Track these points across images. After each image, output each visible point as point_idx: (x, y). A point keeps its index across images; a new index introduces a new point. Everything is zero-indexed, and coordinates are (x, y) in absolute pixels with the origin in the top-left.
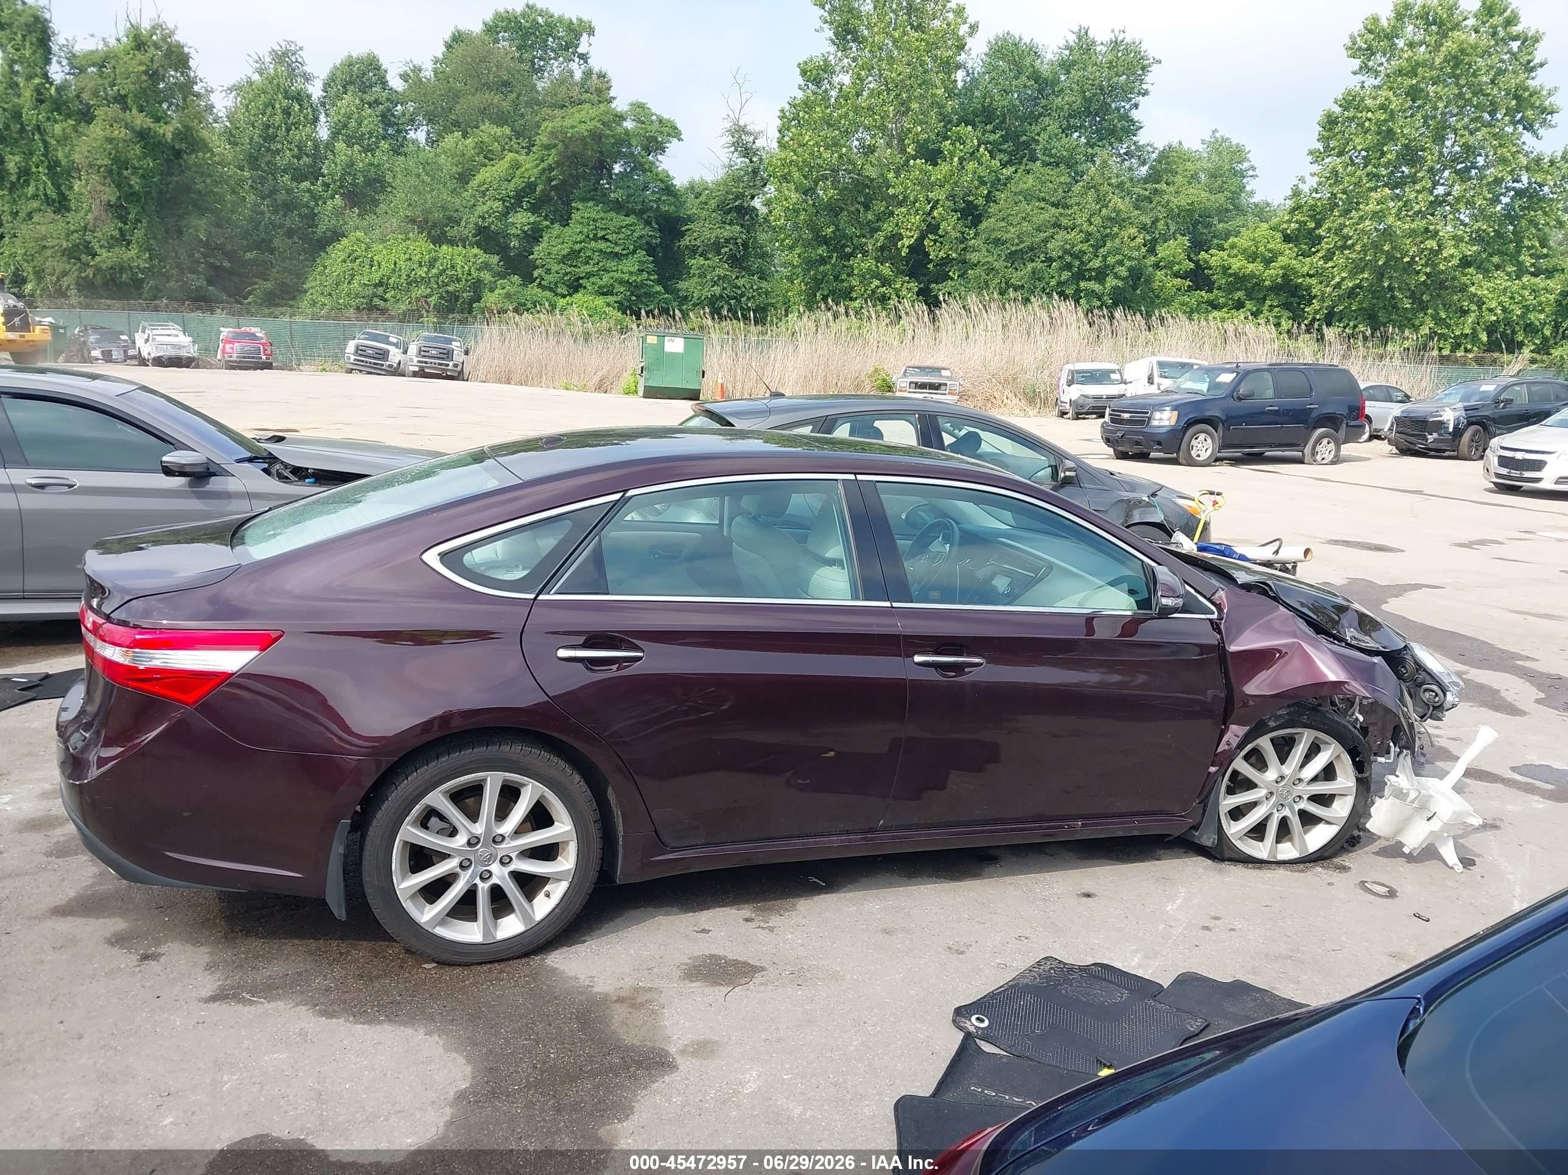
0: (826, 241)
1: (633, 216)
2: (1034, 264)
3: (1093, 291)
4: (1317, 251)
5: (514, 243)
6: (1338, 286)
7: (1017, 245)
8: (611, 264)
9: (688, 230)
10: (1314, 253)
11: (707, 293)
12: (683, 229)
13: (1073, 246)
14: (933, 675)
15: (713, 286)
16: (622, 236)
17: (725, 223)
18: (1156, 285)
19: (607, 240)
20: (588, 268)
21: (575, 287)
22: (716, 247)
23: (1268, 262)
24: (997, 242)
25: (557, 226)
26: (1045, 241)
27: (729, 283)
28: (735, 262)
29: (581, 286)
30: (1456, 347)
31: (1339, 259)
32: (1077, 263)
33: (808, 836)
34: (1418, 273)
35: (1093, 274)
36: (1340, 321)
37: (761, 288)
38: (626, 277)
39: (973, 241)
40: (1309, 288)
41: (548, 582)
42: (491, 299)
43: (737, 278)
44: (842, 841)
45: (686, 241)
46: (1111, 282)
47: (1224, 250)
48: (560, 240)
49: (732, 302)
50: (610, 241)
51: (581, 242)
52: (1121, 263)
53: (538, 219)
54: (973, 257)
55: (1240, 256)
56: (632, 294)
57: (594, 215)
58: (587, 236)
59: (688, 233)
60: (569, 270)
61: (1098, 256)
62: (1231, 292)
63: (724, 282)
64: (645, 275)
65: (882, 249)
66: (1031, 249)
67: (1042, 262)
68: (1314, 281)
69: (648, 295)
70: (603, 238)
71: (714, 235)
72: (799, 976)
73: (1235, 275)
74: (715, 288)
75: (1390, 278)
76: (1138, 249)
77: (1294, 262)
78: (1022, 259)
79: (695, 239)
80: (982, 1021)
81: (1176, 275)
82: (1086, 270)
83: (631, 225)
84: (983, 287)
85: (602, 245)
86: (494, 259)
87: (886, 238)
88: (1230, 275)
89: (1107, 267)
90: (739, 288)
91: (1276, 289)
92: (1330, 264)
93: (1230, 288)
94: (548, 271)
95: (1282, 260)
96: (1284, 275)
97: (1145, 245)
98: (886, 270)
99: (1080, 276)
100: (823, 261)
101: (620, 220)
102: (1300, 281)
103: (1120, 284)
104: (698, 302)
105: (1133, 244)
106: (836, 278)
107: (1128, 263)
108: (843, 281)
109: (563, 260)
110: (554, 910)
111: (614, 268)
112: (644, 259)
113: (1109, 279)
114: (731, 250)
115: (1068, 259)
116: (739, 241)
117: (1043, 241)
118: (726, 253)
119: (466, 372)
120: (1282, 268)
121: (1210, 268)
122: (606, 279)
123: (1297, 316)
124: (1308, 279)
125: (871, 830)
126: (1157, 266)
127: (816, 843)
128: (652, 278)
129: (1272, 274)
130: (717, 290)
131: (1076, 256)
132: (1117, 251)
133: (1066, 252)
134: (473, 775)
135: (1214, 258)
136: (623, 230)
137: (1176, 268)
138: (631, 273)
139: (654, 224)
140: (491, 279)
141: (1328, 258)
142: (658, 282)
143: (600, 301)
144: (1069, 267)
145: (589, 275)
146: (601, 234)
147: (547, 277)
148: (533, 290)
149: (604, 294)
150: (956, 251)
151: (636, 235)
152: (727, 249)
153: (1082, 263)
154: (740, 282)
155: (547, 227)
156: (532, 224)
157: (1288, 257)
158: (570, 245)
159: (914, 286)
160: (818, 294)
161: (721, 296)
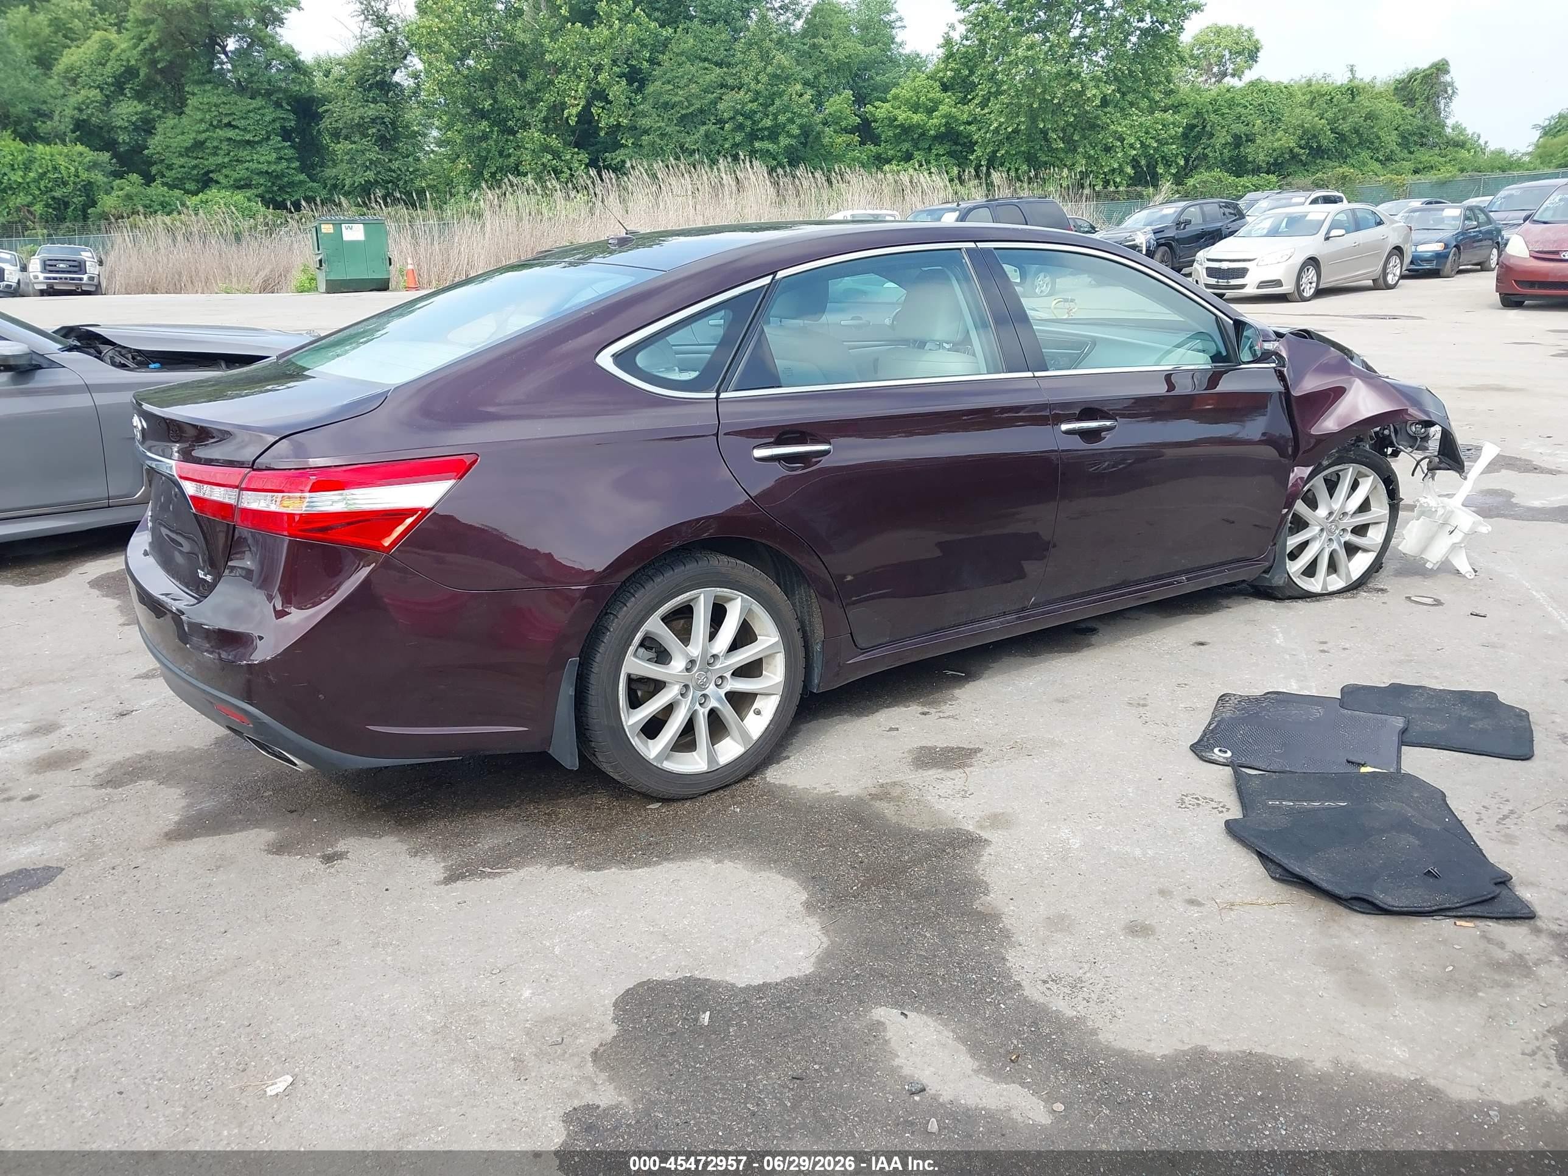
0: (483, 115)
1: (259, 98)
2: (705, 127)
3: (768, 151)
4: (973, 98)
5: (123, 137)
6: (996, 131)
7: (687, 108)
8: (244, 153)
9: (326, 111)
10: (970, 101)
11: (359, 180)
12: (320, 110)
13: (744, 104)
14: (1078, 444)
15: (365, 172)
16: (251, 122)
17: (367, 101)
18: (826, 141)
19: (235, 127)
20: (220, 160)
21: (206, 182)
22: (361, 128)
23: (930, 111)
24: (666, 106)
25: (170, 115)
26: (714, 103)
27: (383, 166)
28: (385, 142)
29: (211, 180)
30: (1106, 183)
31: (994, 105)
32: (749, 123)
33: (972, 622)
34: (1065, 114)
35: (766, 133)
36: (1002, 165)
37: (418, 170)
38: (264, 167)
39: (642, 107)
40: (970, 135)
41: (724, 378)
42: (108, 202)
43: (390, 161)
44: (1002, 623)
45: (326, 123)
46: (784, 141)
47: (888, 101)
48: (179, 131)
49: (390, 185)
50: (238, 127)
51: (204, 131)
52: (791, 121)
53: (147, 108)
54: (645, 122)
55: (903, 107)
56: (273, 184)
57: (215, 99)
58: (211, 124)
59: (327, 115)
60: (194, 162)
61: (768, 116)
62: (898, 144)
63: (376, 166)
64: (285, 164)
65: (545, 120)
66: (701, 111)
67: (713, 124)
68: (973, 128)
69: (291, 184)
70: (229, 125)
71: (357, 114)
72: (1020, 749)
73: (902, 125)
74: (368, 172)
75: (1043, 121)
76: (806, 105)
77: (954, 110)
78: (693, 122)
79: (336, 121)
80: (1226, 752)
81: (846, 131)
82: (758, 130)
83: (259, 109)
84: (657, 153)
85: (231, 133)
86: (105, 156)
87: (549, 109)
88: (897, 127)
89: (777, 125)
90: (394, 171)
91: (939, 138)
92: (986, 111)
93: (898, 139)
94: (170, 167)
95: (943, 109)
96: (947, 123)
97: (812, 102)
98: (554, 142)
99: (753, 136)
100: (485, 137)
101: (245, 103)
102: (962, 128)
103: (793, 142)
104: (350, 189)
105: (801, 101)
106: (501, 154)
107: (798, 121)
108: (509, 155)
109: (187, 152)
110: (769, 726)
111: (248, 158)
112: (280, 146)
113: (781, 138)
114: (379, 130)
115: (740, 119)
116: (387, 120)
117: (711, 103)
118: (373, 133)
119: (104, 284)
120: (944, 116)
121: (875, 121)
122: (240, 172)
123: (962, 162)
124: (968, 127)
125: (1023, 610)
126: (825, 123)
127: (981, 628)
128: (293, 165)
129: (935, 122)
130: (370, 175)
131: (747, 117)
132: (785, 109)
133: (737, 112)
134: (688, 594)
135: (881, 111)
136: (251, 115)
137: (844, 124)
138: (269, 163)
139: (284, 105)
140: (105, 180)
141: (984, 105)
142: (301, 170)
143: (239, 197)
144: (740, 127)
145: (220, 167)
146: (225, 121)
147: (168, 174)
148: (157, 190)
149: (239, 188)
150: (626, 117)
151: (267, 119)
152: (374, 130)
153: (754, 123)
154: (395, 165)
155: (159, 117)
156: (141, 113)
157: (948, 105)
158: (193, 135)
159: (584, 156)
160: (485, 173)
161: (376, 182)
